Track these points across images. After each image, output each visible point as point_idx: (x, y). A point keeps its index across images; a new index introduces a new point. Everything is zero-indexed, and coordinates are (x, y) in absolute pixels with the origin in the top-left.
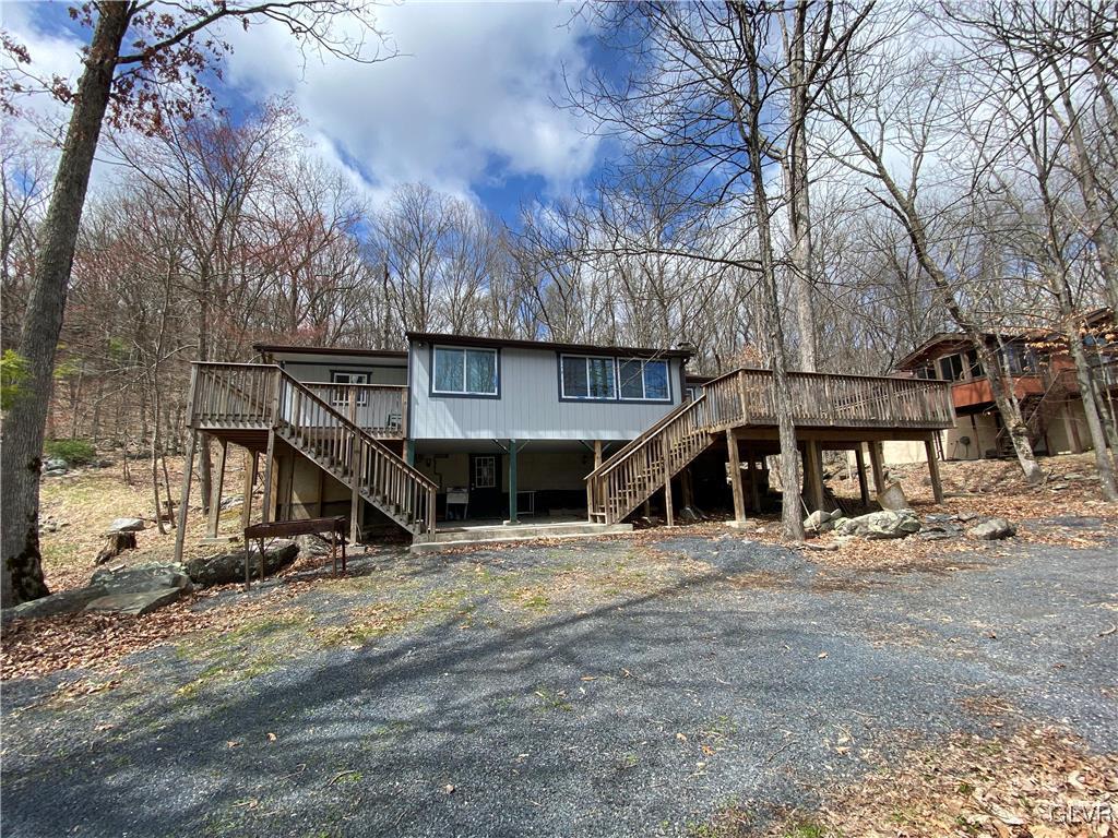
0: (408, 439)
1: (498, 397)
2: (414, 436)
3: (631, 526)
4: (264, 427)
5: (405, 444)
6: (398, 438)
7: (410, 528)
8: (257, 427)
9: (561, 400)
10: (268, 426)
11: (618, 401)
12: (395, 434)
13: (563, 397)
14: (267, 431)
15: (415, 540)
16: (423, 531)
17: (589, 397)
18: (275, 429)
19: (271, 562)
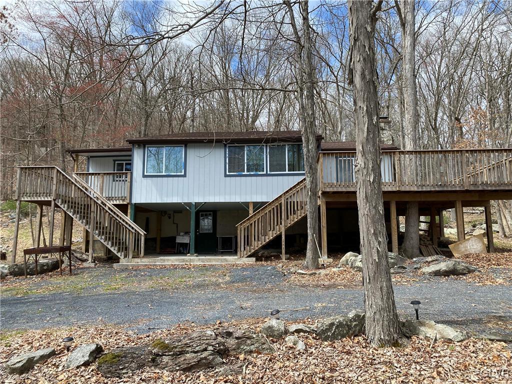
0: (130, 203)
1: (185, 176)
2: (134, 202)
3: (254, 259)
4: (49, 199)
5: (129, 206)
6: (125, 203)
7: (119, 255)
8: (46, 199)
9: (226, 176)
10: (51, 198)
11: (267, 175)
12: (123, 200)
13: (228, 173)
14: (51, 201)
15: (121, 261)
16: (125, 257)
17: (246, 173)
18: (54, 200)
19: (45, 268)
